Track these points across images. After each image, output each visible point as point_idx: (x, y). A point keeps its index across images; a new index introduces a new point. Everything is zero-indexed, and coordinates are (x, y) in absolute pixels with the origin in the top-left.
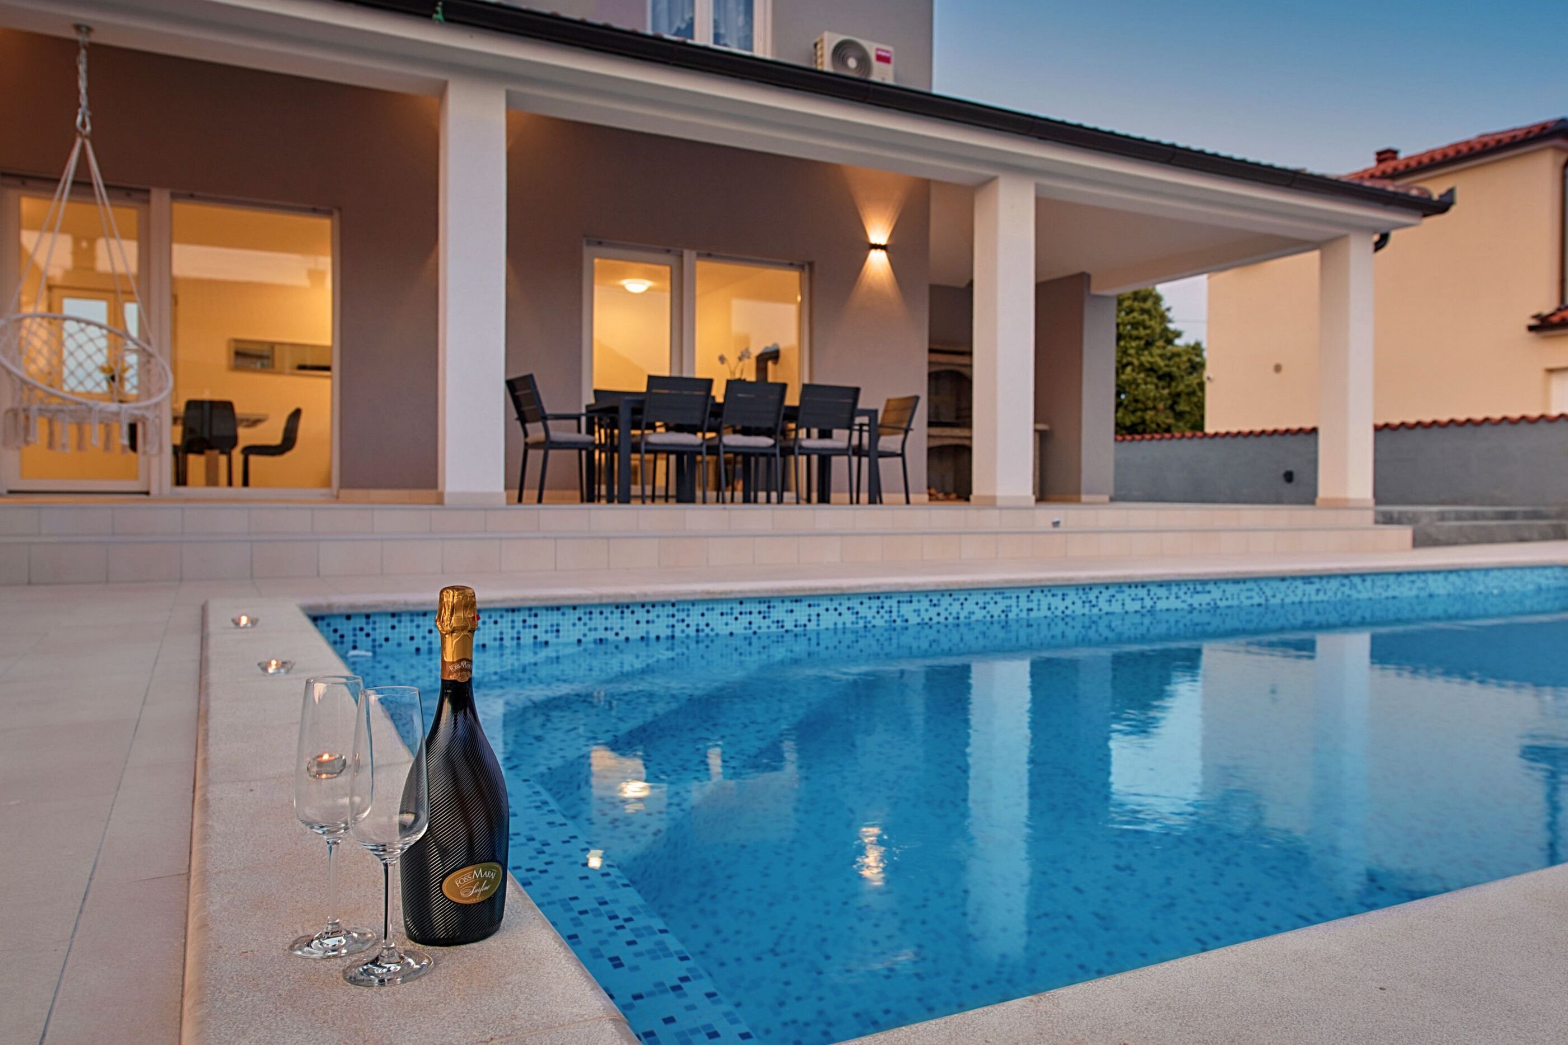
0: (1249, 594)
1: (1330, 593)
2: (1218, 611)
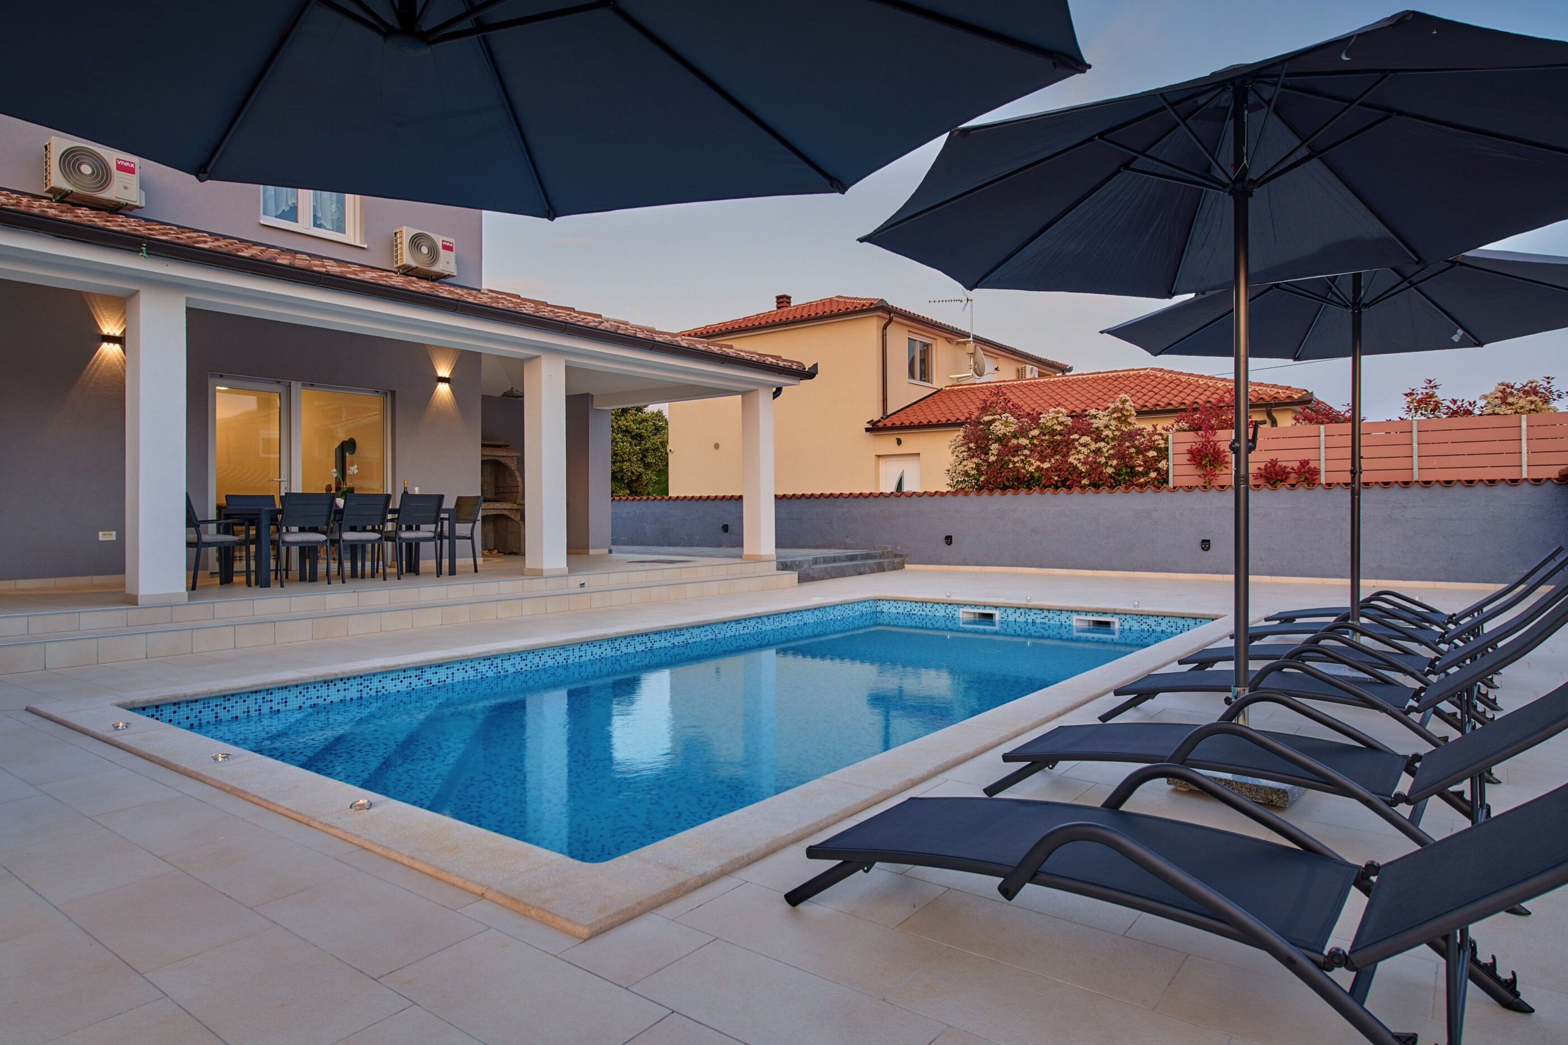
0: (706, 633)
1: (751, 628)
2: (689, 646)
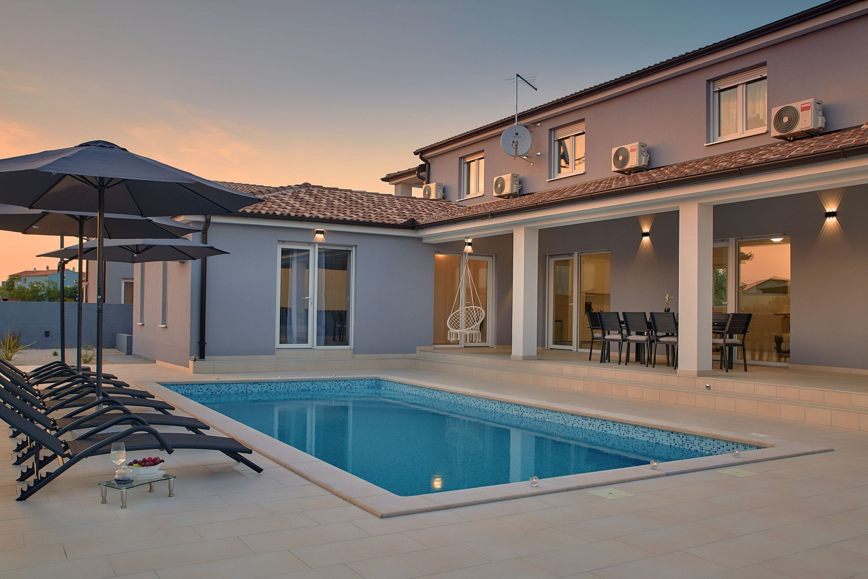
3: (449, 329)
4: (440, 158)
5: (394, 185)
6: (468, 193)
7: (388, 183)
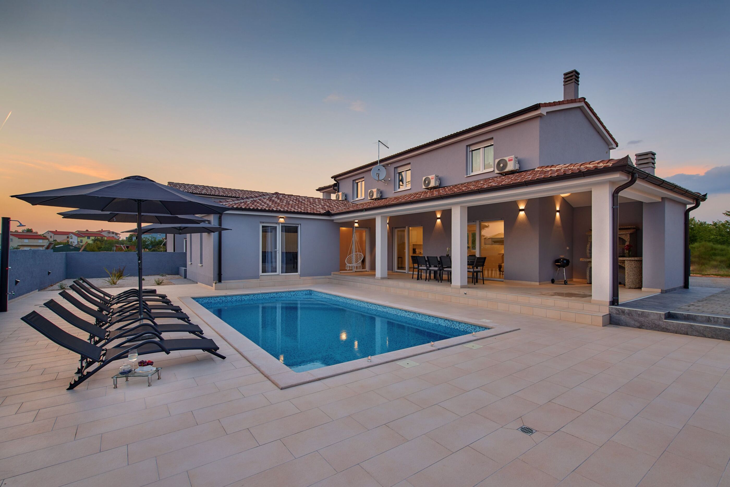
3: (347, 264)
4: (343, 180)
5: (322, 193)
6: (357, 197)
7: (319, 192)
